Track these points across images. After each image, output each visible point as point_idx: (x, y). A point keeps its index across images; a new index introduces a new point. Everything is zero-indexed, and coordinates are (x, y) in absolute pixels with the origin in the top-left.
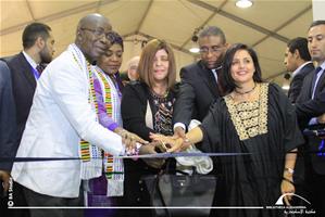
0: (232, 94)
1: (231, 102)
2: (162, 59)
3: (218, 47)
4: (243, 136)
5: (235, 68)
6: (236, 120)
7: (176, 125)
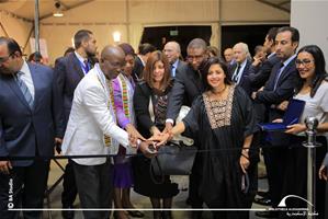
0: (209, 92)
1: (208, 100)
2: (160, 67)
3: (200, 56)
4: (214, 126)
5: (209, 77)
6: (210, 114)
7: (167, 121)
